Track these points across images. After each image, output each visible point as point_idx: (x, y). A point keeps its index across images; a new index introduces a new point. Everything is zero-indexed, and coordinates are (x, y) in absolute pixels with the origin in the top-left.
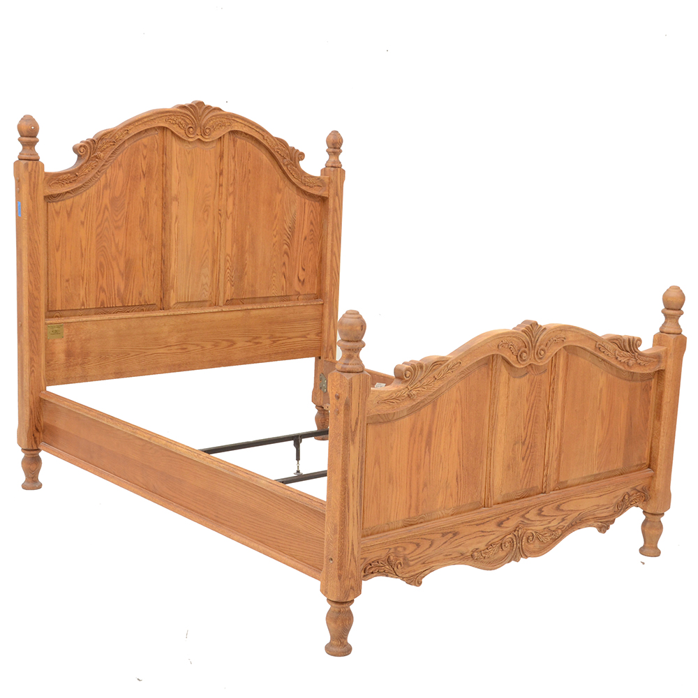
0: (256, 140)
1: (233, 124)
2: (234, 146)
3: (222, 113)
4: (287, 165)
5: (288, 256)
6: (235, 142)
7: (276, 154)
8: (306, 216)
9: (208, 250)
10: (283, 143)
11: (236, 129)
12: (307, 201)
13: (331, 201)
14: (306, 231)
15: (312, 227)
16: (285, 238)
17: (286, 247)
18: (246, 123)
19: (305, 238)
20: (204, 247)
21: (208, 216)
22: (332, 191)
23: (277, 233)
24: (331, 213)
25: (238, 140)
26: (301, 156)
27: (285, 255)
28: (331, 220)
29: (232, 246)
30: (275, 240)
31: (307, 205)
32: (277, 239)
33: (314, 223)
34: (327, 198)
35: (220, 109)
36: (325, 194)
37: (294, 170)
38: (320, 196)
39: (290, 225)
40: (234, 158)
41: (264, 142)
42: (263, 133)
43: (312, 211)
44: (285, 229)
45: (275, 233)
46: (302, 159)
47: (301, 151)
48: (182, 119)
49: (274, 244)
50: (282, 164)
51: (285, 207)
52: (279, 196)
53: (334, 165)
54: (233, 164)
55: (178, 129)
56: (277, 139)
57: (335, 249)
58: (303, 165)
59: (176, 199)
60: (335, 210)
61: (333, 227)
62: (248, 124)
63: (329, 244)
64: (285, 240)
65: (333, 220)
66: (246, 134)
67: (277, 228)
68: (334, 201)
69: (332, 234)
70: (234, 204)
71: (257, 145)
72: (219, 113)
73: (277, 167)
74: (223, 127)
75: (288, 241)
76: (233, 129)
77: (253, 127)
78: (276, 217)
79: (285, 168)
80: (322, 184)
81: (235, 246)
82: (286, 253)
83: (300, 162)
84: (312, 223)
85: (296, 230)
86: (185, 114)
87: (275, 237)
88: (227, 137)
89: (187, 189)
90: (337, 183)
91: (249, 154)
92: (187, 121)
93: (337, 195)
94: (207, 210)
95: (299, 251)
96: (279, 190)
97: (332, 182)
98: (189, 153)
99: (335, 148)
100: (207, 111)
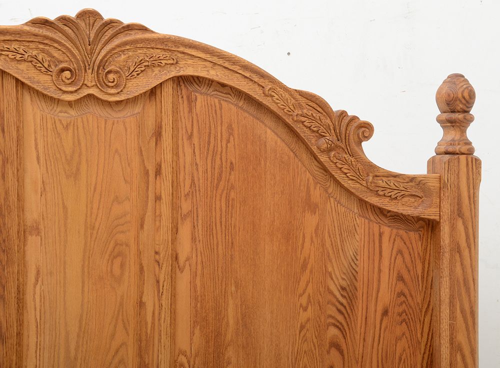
0: (249, 99)
1: (182, 63)
2: (190, 111)
3: (147, 35)
4: (329, 150)
5: (341, 352)
6: (191, 101)
7: (298, 128)
8: (386, 262)
9: (123, 344)
10: (316, 103)
11: (189, 72)
12: (386, 230)
13: (445, 230)
14: (386, 296)
15: (400, 286)
16: (332, 311)
17: (333, 331)
18: (215, 59)
19: (385, 313)
20: (113, 336)
21: (122, 266)
22: (446, 207)
23: (309, 301)
24: (447, 255)
25: (200, 98)
26: (365, 130)
27: (334, 351)
28: (446, 272)
29: (192, 333)
30: (303, 316)
31: (385, 238)
32: (309, 313)
33: (406, 276)
34: (438, 223)
35: (144, 29)
36: (430, 213)
37: (345, 162)
38: (419, 219)
39: (344, 284)
40: (190, 137)
41: (266, 102)
42: (261, 81)
43: (400, 252)
44: (331, 293)
45: (304, 300)
46: (367, 138)
47: (363, 118)
48: (43, 51)
49: (302, 327)
50: (315, 149)
51: (328, 244)
52: (311, 221)
53: (451, 149)
54: (188, 150)
55: (33, 73)
56: (301, 93)
57: (461, 338)
58: (372, 150)
59: (36, 230)
60: (456, 249)
61: (452, 287)
62: (221, 62)
63: (445, 326)
64: (330, 316)
65: (452, 272)
66: (223, 85)
67: (310, 290)
68: (453, 228)
69: (452, 304)
70: (194, 239)
71: (252, 110)
72: (140, 35)
73: (305, 156)
74: (157, 70)
75: (340, 318)
76: (181, 73)
77: (236, 68)
78: (304, 266)
79: (323, 158)
80: (424, 191)
81: (197, 332)
82: (335, 345)
83: (364, 144)
84: (400, 278)
85: (359, 294)
86: (46, 37)
87: (305, 309)
88: (168, 90)
89: (65, 208)
90: (459, 188)
91: (230, 127)
92: (56, 54)
93: (460, 214)
94: (120, 254)
95: (369, 340)
96: (312, 207)
97: (445, 185)
98: (67, 127)
99: (453, 112)
100: (110, 32)
